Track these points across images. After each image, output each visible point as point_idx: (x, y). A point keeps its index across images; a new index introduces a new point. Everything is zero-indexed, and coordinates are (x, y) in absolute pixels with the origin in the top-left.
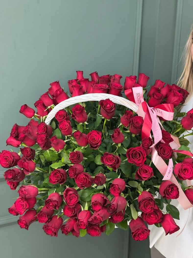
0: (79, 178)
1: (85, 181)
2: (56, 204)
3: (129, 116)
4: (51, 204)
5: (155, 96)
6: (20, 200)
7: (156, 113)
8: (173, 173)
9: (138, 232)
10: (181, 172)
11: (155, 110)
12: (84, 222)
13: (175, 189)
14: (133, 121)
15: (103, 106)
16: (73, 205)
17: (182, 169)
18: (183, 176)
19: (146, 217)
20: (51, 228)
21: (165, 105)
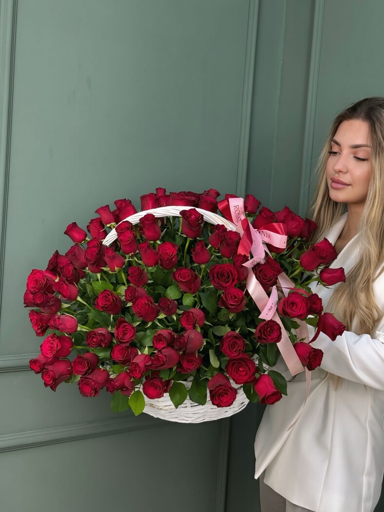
0: (138, 304)
1: (147, 307)
2: (103, 338)
3: (221, 230)
4: (95, 340)
5: (263, 214)
6: (50, 339)
7: (262, 238)
8: (277, 310)
9: (218, 390)
10: (286, 305)
11: (261, 233)
12: (140, 365)
13: (276, 328)
14: (226, 237)
15: (185, 216)
16: (127, 342)
17: (288, 301)
18: (289, 311)
19: (232, 370)
20: (90, 381)
21: (275, 224)
